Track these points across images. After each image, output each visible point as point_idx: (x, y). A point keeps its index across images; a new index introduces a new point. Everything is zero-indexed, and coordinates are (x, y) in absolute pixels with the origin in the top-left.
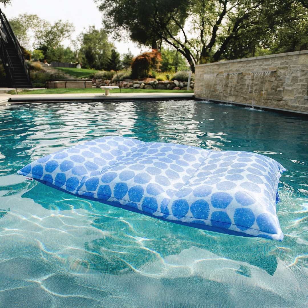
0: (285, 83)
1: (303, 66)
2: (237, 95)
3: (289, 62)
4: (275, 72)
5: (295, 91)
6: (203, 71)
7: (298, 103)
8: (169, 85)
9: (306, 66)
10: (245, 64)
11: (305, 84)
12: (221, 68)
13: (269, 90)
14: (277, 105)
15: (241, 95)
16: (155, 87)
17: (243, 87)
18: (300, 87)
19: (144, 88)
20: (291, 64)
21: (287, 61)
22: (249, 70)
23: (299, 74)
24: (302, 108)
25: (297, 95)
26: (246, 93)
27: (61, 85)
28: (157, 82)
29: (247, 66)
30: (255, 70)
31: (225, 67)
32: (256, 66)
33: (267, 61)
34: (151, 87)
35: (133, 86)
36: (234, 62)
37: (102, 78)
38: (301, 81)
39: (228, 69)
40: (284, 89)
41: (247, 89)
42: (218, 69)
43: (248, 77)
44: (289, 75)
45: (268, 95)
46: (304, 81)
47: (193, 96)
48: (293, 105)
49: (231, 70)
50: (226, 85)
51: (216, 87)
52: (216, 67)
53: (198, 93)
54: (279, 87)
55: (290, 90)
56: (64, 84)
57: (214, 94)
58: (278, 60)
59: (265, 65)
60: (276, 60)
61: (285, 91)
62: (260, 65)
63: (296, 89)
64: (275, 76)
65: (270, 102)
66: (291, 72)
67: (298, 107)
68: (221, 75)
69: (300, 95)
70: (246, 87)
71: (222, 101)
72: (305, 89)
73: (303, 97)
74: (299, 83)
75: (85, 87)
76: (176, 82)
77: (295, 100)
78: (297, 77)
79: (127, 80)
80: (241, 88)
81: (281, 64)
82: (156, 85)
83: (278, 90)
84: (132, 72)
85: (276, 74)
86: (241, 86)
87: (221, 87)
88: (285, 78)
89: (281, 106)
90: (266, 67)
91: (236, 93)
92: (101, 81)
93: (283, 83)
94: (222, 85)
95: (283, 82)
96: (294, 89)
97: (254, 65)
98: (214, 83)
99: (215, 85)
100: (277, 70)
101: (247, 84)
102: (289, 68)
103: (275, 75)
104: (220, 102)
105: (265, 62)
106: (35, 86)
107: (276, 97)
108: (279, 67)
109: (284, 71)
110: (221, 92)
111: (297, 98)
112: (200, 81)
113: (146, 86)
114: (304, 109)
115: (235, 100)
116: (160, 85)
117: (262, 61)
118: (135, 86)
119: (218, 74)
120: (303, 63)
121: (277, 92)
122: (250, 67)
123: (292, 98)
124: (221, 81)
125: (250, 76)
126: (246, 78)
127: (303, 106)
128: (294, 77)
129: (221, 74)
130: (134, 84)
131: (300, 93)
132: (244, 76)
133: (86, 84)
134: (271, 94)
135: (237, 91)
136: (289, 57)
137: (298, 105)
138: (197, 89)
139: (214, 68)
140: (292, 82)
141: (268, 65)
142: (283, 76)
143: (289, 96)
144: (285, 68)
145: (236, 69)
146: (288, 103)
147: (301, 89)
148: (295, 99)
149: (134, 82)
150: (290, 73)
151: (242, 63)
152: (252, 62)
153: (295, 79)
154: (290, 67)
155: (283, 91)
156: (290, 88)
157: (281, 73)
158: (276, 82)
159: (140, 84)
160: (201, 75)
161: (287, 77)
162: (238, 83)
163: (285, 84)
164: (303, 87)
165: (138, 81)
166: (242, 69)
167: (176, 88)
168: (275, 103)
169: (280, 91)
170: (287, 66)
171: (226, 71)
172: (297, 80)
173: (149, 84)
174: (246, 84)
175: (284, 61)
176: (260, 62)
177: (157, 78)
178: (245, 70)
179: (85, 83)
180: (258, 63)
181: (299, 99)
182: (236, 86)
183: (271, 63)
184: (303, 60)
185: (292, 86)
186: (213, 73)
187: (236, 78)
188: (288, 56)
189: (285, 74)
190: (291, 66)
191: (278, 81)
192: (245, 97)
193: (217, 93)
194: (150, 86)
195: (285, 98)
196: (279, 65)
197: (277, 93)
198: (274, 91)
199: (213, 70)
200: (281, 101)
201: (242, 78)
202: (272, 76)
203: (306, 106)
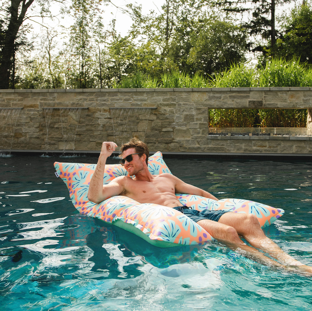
1: (199, 104)
3: (176, 99)
4: (156, 109)
5: (191, 131)
7: (199, 144)
9: (202, 104)
10: (93, 97)
11: (204, 123)
12: (29, 99)
13: (149, 131)
14: (166, 149)
15: (91, 140)
17: (93, 128)
18: (198, 127)
20: (179, 101)
21: (173, 97)
23: (194, 113)
24: (205, 149)
25: (196, 135)
26: (100, 136)
29: (97, 100)
30: (117, 105)
31: (41, 97)
32: (118, 100)
33: (139, 95)
38: (198, 119)
39: (50, 102)
40: (174, 130)
42: (22, 100)
44: (178, 113)
46: (203, 120)
48: (192, 146)
49: (60, 103)
54: (166, 127)
55: (184, 131)
58: (158, 96)
60: (155, 94)
61: (176, 132)
62: (126, 100)
63: (192, 128)
64: (155, 114)
66: (182, 110)
67: (199, 148)
70: (100, 128)
72: (206, 128)
73: (205, 137)
74: (196, 122)
77: (194, 141)
78: (192, 116)
80: (87, 130)
81: (164, 100)
83: (164, 130)
85: (158, 111)
86: (88, 127)
88: (173, 116)
89: (173, 149)
90: (139, 103)
91: (77, 137)
93: (170, 122)
96: (190, 128)
97: (112, 100)
100: (159, 107)
101: (101, 124)
102: (177, 106)
104: (41, 153)
105: (135, 96)
108: (161, 104)
109: (170, 109)
110: (34, 136)
111: (196, 138)
114: (208, 150)
120: (198, 101)
122: (105, 101)
123: (188, 139)
124: (32, 119)
125: (107, 113)
126: (97, 115)
127: (205, 146)
128: (187, 115)
129: (31, 109)
131: (199, 133)
132: (95, 112)
134: (153, 136)
135: (80, 135)
136: (176, 93)
137: (198, 146)
139: (9, 97)
140: (185, 121)
141: (142, 100)
142: (169, 114)
143: (183, 136)
144: (170, 105)
145: (72, 102)
146: (183, 144)
147: (200, 128)
148: (193, 139)
150: (179, 110)
152: (107, 94)
154: (179, 105)
156: (184, 128)
157: (165, 110)
158: (158, 121)
161: (177, 115)
162: (80, 122)
163: (174, 123)
164: (202, 126)
166: (87, 102)
168: (162, 146)
169: (168, 132)
170: (174, 103)
172: (193, 119)
174: (99, 124)
175: (169, 97)
176: (125, 96)
178: (94, 104)
181: (199, 140)
183: (146, 98)
184: (197, 98)
185: (186, 125)
188: (175, 92)
189: (172, 112)
190: (182, 103)
191: (162, 120)
195: (178, 139)
196: (162, 101)
197: (163, 135)
198: (156, 132)
200: (171, 143)
201: (89, 115)
203: (210, 146)
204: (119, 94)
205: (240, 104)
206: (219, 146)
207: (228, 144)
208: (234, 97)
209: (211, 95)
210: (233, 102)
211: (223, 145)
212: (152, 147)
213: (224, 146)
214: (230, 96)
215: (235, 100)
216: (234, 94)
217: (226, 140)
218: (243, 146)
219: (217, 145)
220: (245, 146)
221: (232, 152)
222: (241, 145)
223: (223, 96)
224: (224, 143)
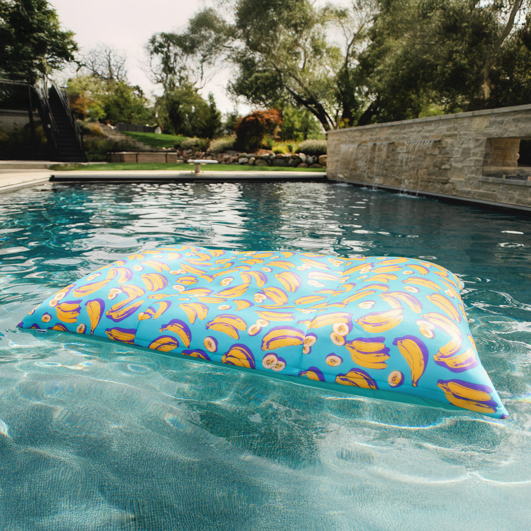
0: (452, 157)
1: (478, 134)
2: (386, 176)
3: (458, 127)
4: (440, 141)
5: (466, 169)
6: (339, 140)
7: (470, 187)
8: (291, 160)
9: (481, 133)
10: (398, 130)
11: (480, 159)
12: (364, 135)
13: (431, 168)
14: (442, 190)
15: (393, 175)
16: (270, 162)
17: (395, 164)
18: (472, 164)
19: (254, 164)
20: (460, 131)
21: (456, 125)
22: (404, 138)
23: (472, 145)
24: (475, 194)
25: (469, 175)
27: (130, 157)
28: (274, 155)
29: (400, 133)
30: (411, 139)
31: (370, 133)
32: (413, 132)
33: (428, 126)
34: (266, 163)
35: (238, 161)
36: (382, 127)
37: (192, 149)
38: (475, 154)
39: (375, 137)
40: (451, 167)
41: (400, 166)
42: (361, 136)
43: (402, 149)
44: (458, 146)
45: (429, 174)
46: (479, 155)
47: (325, 176)
48: (463, 189)
49: (379, 138)
50: (372, 161)
51: (357, 164)
52: (357, 134)
53: (332, 172)
54: (445, 164)
55: (459, 168)
56: (135, 156)
57: (354, 173)
58: (443, 125)
59: (426, 132)
60: (441, 124)
61: (452, 170)
62: (419, 132)
63: (467, 166)
64: (439, 148)
65: (431, 185)
66: (461, 142)
67: (469, 192)
68: (364, 146)
69: (473, 175)
70: (399, 164)
71: (365, 184)
72: (480, 166)
73: (477, 178)
74: (471, 158)
75: (167, 161)
76: (302, 156)
77: (466, 182)
78: (469, 149)
79: (229, 151)
80: (392, 165)
81: (448, 130)
82: (272, 160)
83: (443, 167)
84: (236, 139)
85: (441, 144)
86: (392, 162)
87: (363, 163)
88: (453, 150)
89: (447, 192)
90: (427, 134)
91: (385, 172)
92: (190, 153)
93: (449, 158)
94: (365, 160)
95: (451, 156)
96: (465, 166)
97: (410, 132)
98: (354, 157)
99: (356, 159)
100: (442, 138)
101: (400, 159)
102: (458, 137)
103: (440, 146)
104: (363, 186)
105: (425, 127)
106: (91, 158)
107: (440, 178)
108: (444, 135)
109: (451, 140)
110: (364, 170)
111: (469, 180)
112: (334, 155)
113: (257, 162)
114: (478, 196)
115: (384, 183)
116: (278, 161)
117: (422, 125)
118: (241, 160)
119: (360, 145)
120: (478, 129)
121: (441, 170)
122: (404, 134)
123: (461, 179)
124: (364, 154)
125: (405, 148)
126: (398, 150)
127: (476, 190)
128: (464, 149)
129: (364, 144)
130: (239, 158)
131: (472, 173)
132: (397, 147)
133: (168, 156)
134: (434, 174)
135: (386, 170)
136: (459, 120)
137: (469, 189)
138: (330, 166)
140: (462, 156)
141: (430, 131)
142: (450, 148)
143: (458, 176)
144: (452, 136)
145: (385, 136)
146: (456, 186)
147: (474, 166)
149: (240, 154)
150: (459, 143)
151: (394, 128)
152: (407, 126)
153: (466, 153)
154: (460, 135)
155: (450, 169)
156: (459, 165)
157: (447, 143)
158: (440, 156)
159: (249, 158)
160: (336, 145)
161: (456, 148)
162: (388, 157)
163: (452, 159)
164: (477, 163)
165: (245, 154)
166: (394, 136)
167: (302, 164)
168: (438, 187)
169: (446, 169)
170: (456, 132)
171: (371, 140)
172: (469, 153)
173: (262, 158)
174: (398, 160)
175: (452, 126)
176: (419, 127)
177: (274, 149)
178: (398, 138)
179: (166, 155)
180: (415, 128)
181: (471, 181)
182: (385, 161)
183: (434, 128)
184: (478, 125)
185: (462, 162)
186: (353, 142)
187: (385, 150)
188: (458, 118)
189: (452, 145)
190: (462, 133)
191: (443, 155)
192: (397, 177)
193: (358, 172)
194: (264, 161)
195: (453, 179)
196: (445, 130)
197: (442, 173)
198: (437, 169)
199: (352, 138)
200: (446, 183)
201: (393, 150)
202: (435, 147)
203: (481, 191)
204: (415, 126)
205: (523, 131)
206: (490, 192)
207: (501, 191)
208: (518, 120)
209: (493, 119)
210: (515, 129)
211: (494, 191)
212: (431, 187)
213: (495, 193)
214: (514, 120)
215: (519, 124)
216: (519, 116)
217: (499, 184)
218: (516, 195)
219: (487, 190)
220: (519, 195)
221: (503, 202)
222: (515, 193)
223: (506, 119)
224: (495, 188)
